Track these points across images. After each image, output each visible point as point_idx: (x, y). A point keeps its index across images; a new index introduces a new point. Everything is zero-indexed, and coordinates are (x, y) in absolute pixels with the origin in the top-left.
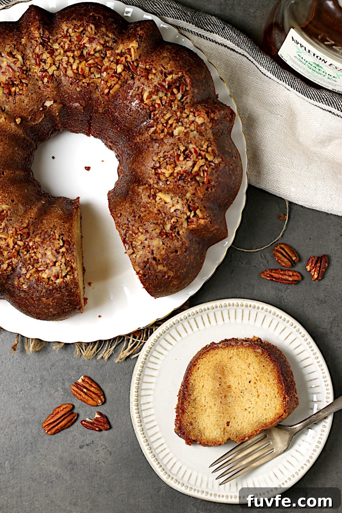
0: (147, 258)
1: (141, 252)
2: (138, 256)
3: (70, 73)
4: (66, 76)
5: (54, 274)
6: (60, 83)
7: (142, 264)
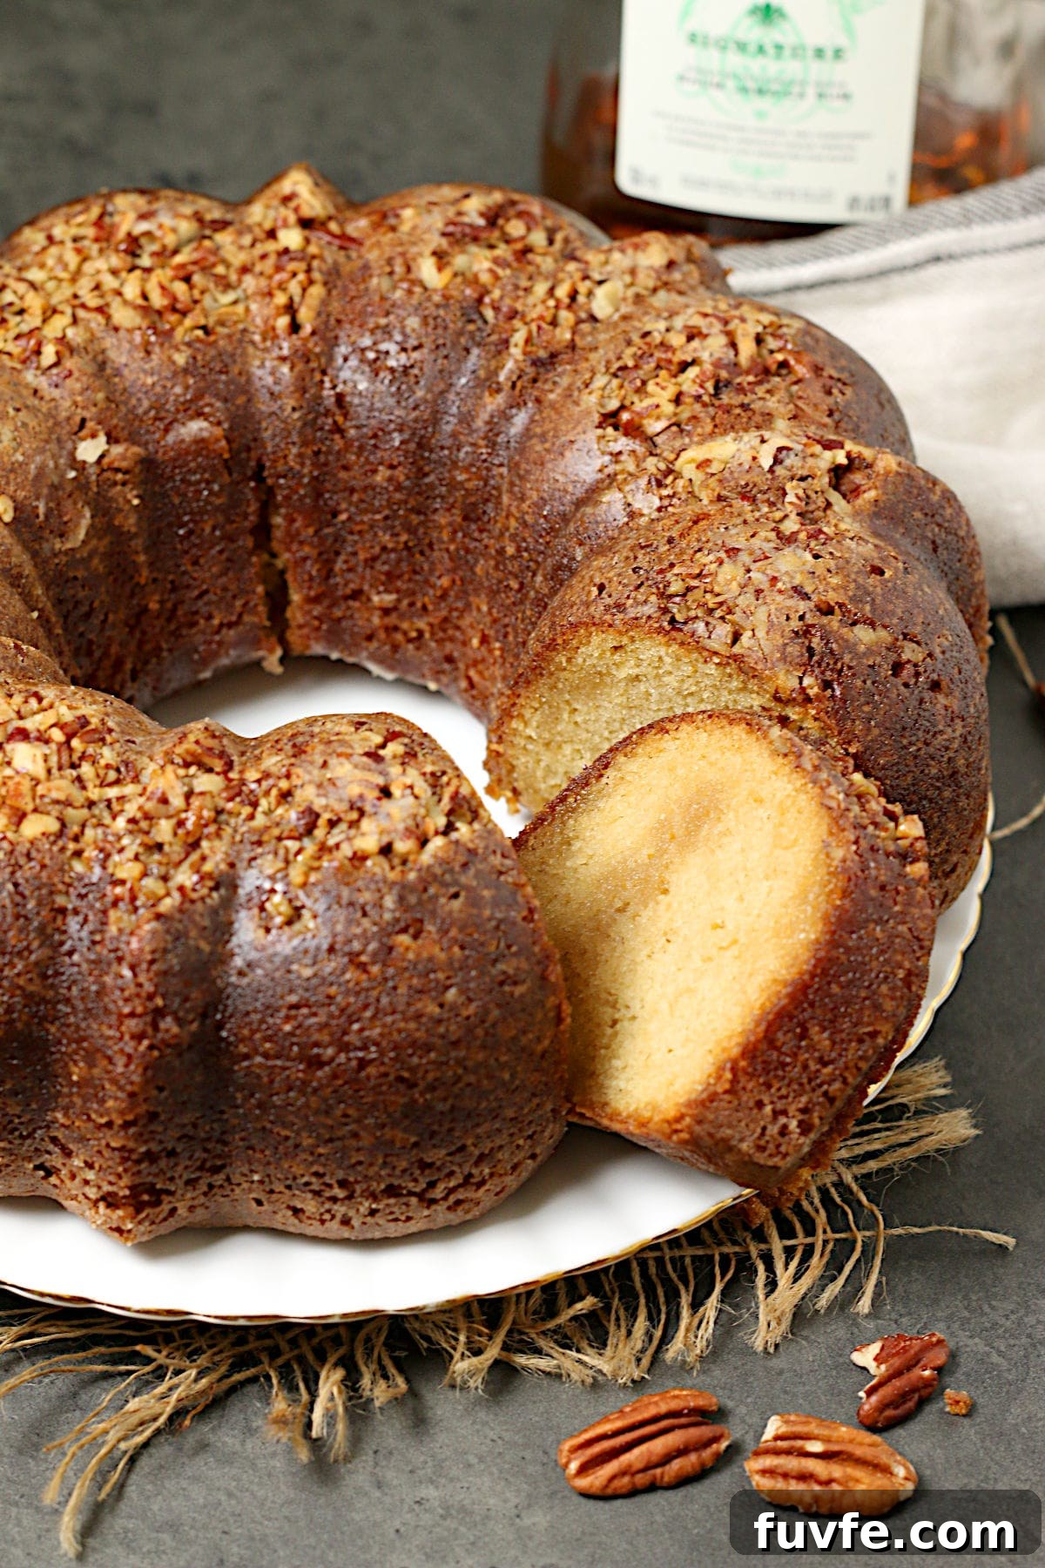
0: (795, 616)
1: (761, 614)
2: (761, 634)
3: (123, 316)
4: (116, 329)
5: (401, 826)
6: (104, 363)
7: (794, 650)
